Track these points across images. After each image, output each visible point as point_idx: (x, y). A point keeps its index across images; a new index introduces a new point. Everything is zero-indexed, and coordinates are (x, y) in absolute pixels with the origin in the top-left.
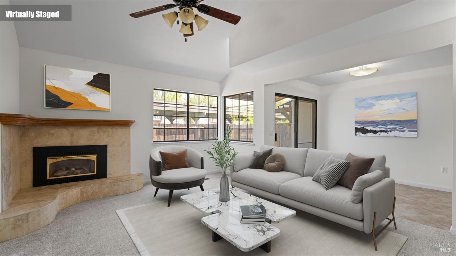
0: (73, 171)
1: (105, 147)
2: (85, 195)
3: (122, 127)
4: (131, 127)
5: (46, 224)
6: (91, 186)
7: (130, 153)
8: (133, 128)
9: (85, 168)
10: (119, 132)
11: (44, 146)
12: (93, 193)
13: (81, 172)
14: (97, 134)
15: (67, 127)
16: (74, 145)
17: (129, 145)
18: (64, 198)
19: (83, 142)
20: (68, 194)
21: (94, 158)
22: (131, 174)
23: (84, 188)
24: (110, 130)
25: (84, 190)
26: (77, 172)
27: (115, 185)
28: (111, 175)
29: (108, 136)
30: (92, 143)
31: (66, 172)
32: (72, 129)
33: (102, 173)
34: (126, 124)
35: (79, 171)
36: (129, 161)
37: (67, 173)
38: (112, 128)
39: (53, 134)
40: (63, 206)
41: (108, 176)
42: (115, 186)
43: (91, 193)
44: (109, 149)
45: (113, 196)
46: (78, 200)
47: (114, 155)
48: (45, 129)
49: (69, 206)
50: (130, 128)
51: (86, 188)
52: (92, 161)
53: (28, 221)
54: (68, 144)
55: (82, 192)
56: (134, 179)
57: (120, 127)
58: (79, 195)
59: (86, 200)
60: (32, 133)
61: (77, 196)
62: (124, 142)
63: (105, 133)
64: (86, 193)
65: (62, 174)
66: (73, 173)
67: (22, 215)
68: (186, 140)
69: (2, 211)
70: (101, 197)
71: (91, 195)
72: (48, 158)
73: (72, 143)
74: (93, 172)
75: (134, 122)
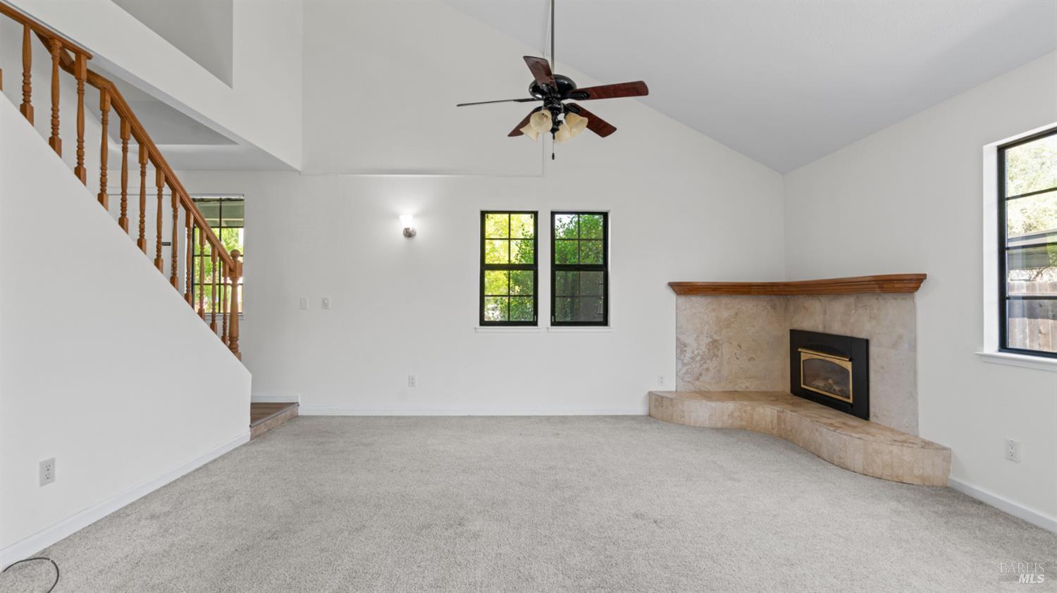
0: (830, 384)
1: (866, 345)
2: (783, 426)
3: (895, 295)
4: (918, 294)
8: (922, 297)
10: (890, 307)
11: (800, 329)
13: (839, 390)
14: (853, 312)
15: (821, 298)
16: (828, 331)
17: (913, 348)
18: (746, 412)
19: (837, 327)
20: (754, 408)
21: (848, 365)
22: (921, 436)
23: (782, 412)
24: (874, 303)
25: (783, 416)
28: (875, 416)
29: (871, 317)
30: (848, 332)
31: (821, 384)
32: (825, 301)
33: (859, 408)
34: (907, 285)
35: (837, 388)
36: (913, 395)
37: (823, 386)
38: (877, 299)
39: (807, 309)
41: (872, 417)
43: (790, 428)
44: (873, 350)
45: (814, 454)
46: (773, 429)
47: (882, 368)
48: (802, 301)
49: (758, 431)
50: (913, 298)
52: (845, 371)
54: (820, 329)
57: (892, 295)
58: (775, 421)
59: (783, 437)
60: (793, 305)
61: (772, 422)
62: (900, 337)
63: (866, 309)
64: (785, 424)
65: (819, 386)
66: (831, 389)
69: (676, 390)
70: (801, 446)
71: (791, 431)
72: (799, 350)
73: (825, 327)
74: (849, 398)
75: (922, 278)
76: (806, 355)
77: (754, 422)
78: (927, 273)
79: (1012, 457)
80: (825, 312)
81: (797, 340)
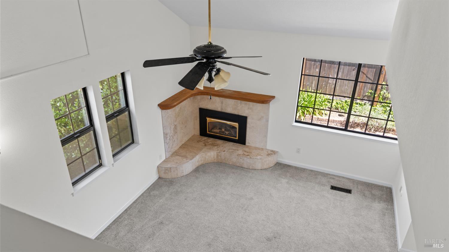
0: (223, 131)
1: (245, 118)
2: (219, 158)
4: (271, 103)
5: (182, 176)
6: (224, 152)
7: (268, 129)
8: (272, 105)
9: (232, 131)
10: (259, 107)
11: (205, 108)
12: (225, 158)
13: (228, 134)
14: (239, 105)
16: (223, 111)
17: (267, 121)
18: (203, 157)
19: (229, 110)
20: (206, 154)
21: (236, 125)
22: (267, 148)
23: (219, 153)
24: (251, 103)
25: (219, 154)
26: (226, 133)
27: (241, 158)
28: (249, 143)
29: (248, 108)
30: (236, 113)
32: (222, 99)
33: (242, 140)
36: (266, 136)
40: (202, 162)
41: (247, 144)
42: (241, 160)
43: (224, 158)
44: (249, 121)
46: (214, 160)
47: (253, 127)
49: (208, 162)
50: (269, 104)
52: (234, 128)
53: (171, 172)
54: (219, 109)
55: (217, 155)
56: (258, 159)
58: (216, 157)
59: (220, 161)
61: (214, 157)
62: (262, 117)
63: (246, 105)
64: (221, 157)
67: (168, 168)
69: (166, 158)
71: (224, 159)
72: (206, 118)
73: (222, 109)
74: (236, 137)
75: (273, 97)
76: (209, 120)
77: (206, 160)
78: (276, 96)
79: (298, 152)
80: (222, 103)
81: (204, 113)
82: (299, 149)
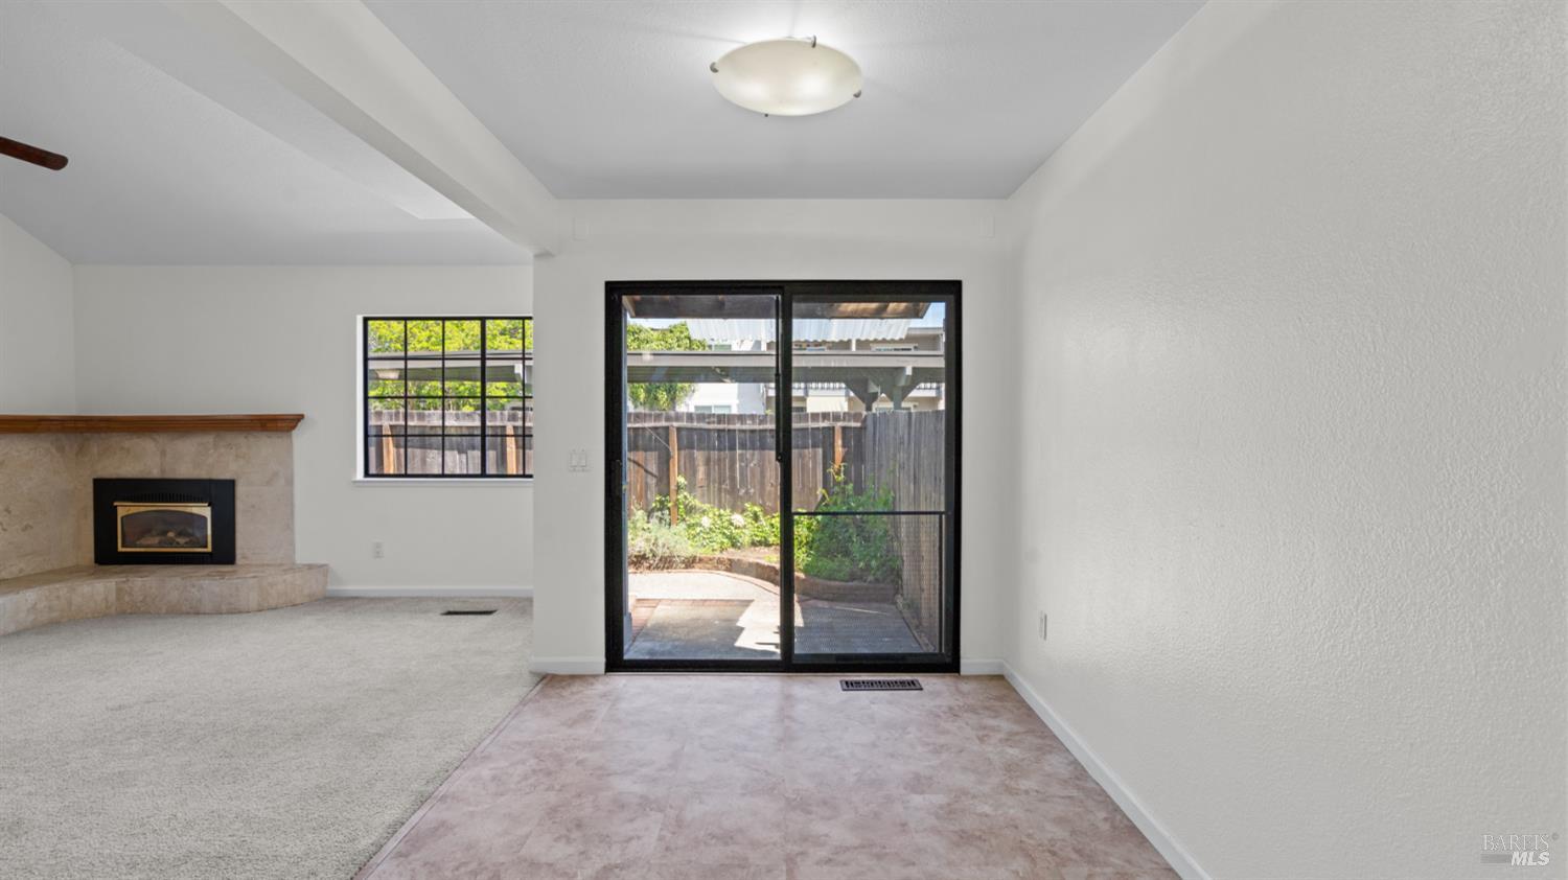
0: (171, 538)
1: (229, 486)
2: (127, 598)
3: (269, 434)
4: (295, 432)
7: (292, 504)
8: (299, 436)
10: (264, 446)
11: (114, 476)
12: (145, 597)
13: (186, 543)
14: (212, 451)
15: (155, 436)
16: (169, 475)
17: (290, 482)
19: (185, 470)
20: (72, 589)
21: (205, 511)
22: (298, 562)
23: (124, 582)
24: (241, 441)
25: (125, 586)
26: (178, 543)
27: (194, 586)
28: (245, 558)
29: (237, 456)
30: (203, 474)
31: (156, 540)
32: (163, 439)
33: (223, 553)
34: (282, 425)
35: (182, 540)
36: (289, 527)
37: (160, 543)
38: (246, 438)
39: (128, 450)
40: (54, 614)
41: (239, 560)
42: (193, 590)
43: (141, 598)
44: (241, 491)
45: (188, 613)
46: (107, 607)
47: (254, 507)
48: (116, 440)
50: (290, 436)
51: (130, 584)
52: (199, 517)
54: (155, 474)
55: (119, 591)
57: (266, 433)
58: (112, 597)
59: (129, 611)
60: (95, 445)
61: (106, 599)
62: (276, 474)
63: (231, 448)
64: (130, 594)
65: (150, 544)
66: (171, 543)
68: (479, 472)
70: (164, 611)
71: (141, 601)
72: (116, 504)
73: (163, 471)
74: (206, 547)
75: (300, 418)
76: (124, 510)
77: (73, 608)
78: (305, 413)
79: (378, 555)
80: (163, 453)
81: (107, 492)
82: (378, 546)
